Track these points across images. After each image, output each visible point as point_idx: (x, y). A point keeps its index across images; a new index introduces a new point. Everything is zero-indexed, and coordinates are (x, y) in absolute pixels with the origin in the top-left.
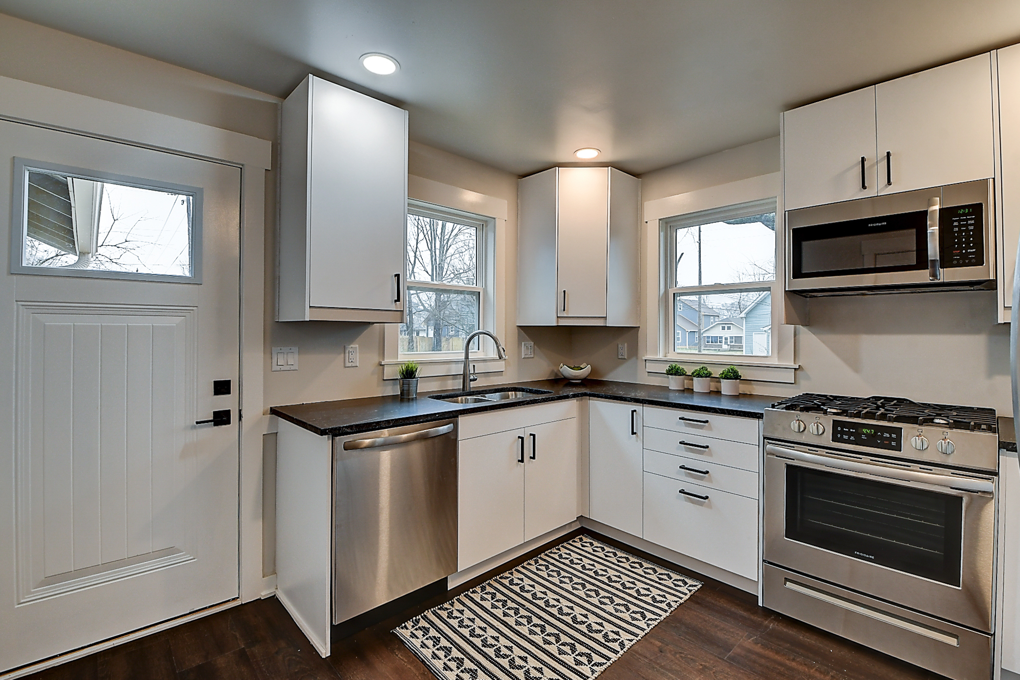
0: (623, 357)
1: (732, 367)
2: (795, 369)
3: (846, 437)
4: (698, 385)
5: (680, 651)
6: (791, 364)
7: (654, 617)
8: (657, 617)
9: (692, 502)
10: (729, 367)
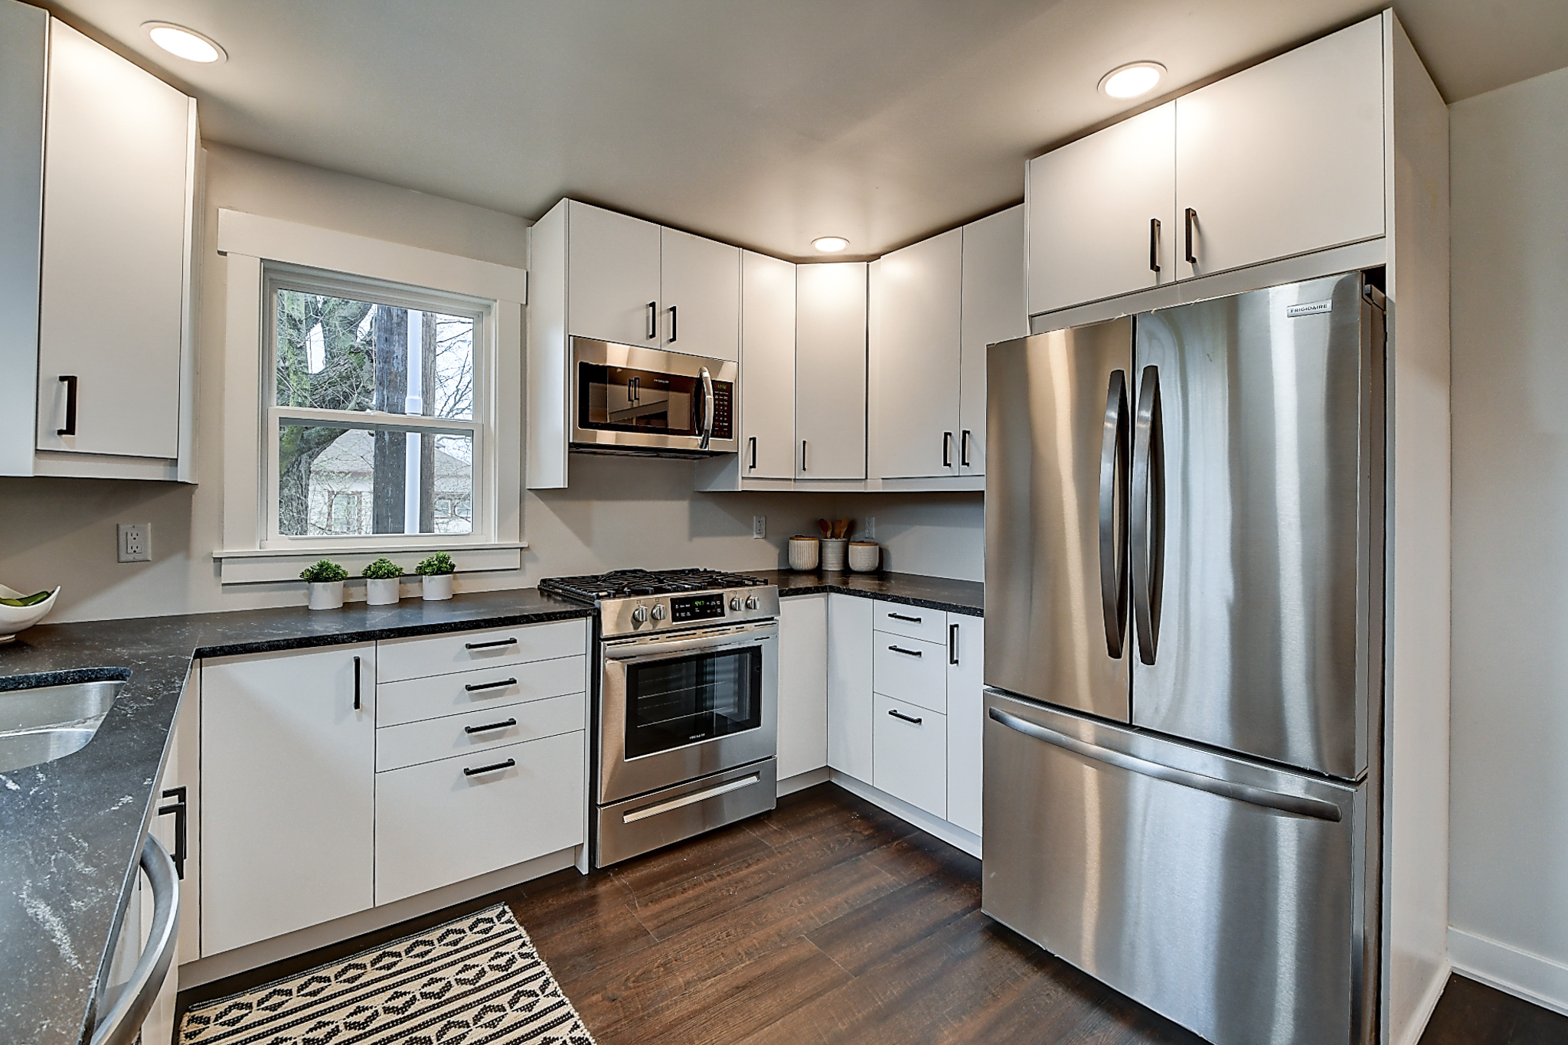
0: (138, 557)
1: (441, 554)
2: (521, 549)
3: (683, 614)
4: (380, 593)
5: (624, 979)
6: (516, 542)
7: (540, 981)
8: (544, 978)
9: (482, 781)
10: (434, 555)
